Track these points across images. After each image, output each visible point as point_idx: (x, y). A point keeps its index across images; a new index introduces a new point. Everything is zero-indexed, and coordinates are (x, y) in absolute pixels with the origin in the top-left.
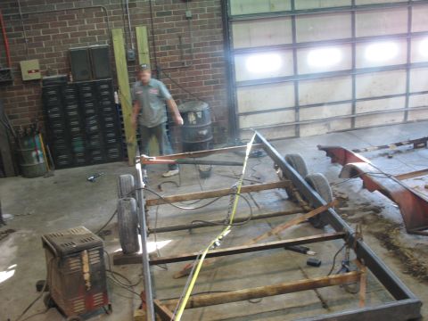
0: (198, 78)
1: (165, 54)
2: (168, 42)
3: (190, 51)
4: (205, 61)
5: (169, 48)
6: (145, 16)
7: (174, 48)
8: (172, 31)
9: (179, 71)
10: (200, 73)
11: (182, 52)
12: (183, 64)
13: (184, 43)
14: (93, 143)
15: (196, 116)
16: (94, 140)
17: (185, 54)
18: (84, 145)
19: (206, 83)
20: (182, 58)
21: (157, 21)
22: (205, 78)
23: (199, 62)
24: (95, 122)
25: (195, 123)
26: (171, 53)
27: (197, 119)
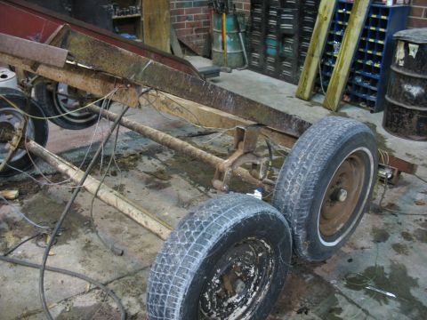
14: (287, 49)
15: (407, 50)
16: (288, 45)
18: (277, 48)
24: (290, 17)
25: (401, 64)
27: (407, 58)
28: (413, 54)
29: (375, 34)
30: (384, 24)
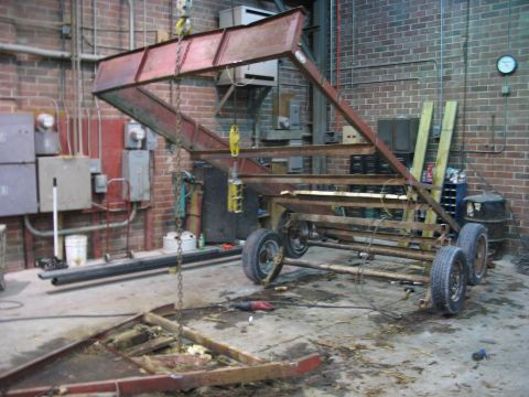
0: (508, 168)
1: (474, 135)
2: (479, 121)
3: (502, 135)
4: (519, 148)
5: (479, 128)
6: (459, 90)
7: (485, 128)
8: (486, 109)
9: (486, 157)
10: (512, 162)
11: (493, 135)
12: (493, 148)
13: (497, 124)
15: (474, 207)
17: (497, 138)
19: (517, 176)
20: (493, 141)
21: (471, 96)
22: (517, 169)
23: (512, 148)
25: (471, 215)
26: (481, 135)
27: (475, 211)
28: (478, 208)
29: (448, 201)
30: (454, 194)
